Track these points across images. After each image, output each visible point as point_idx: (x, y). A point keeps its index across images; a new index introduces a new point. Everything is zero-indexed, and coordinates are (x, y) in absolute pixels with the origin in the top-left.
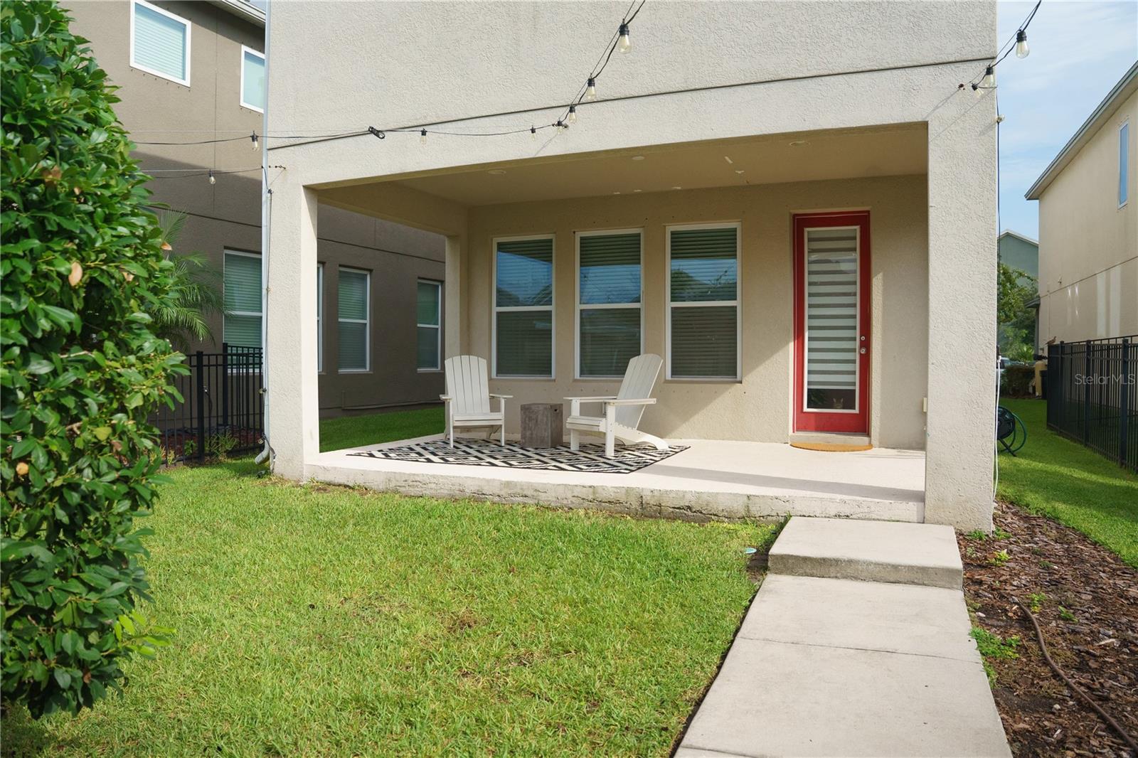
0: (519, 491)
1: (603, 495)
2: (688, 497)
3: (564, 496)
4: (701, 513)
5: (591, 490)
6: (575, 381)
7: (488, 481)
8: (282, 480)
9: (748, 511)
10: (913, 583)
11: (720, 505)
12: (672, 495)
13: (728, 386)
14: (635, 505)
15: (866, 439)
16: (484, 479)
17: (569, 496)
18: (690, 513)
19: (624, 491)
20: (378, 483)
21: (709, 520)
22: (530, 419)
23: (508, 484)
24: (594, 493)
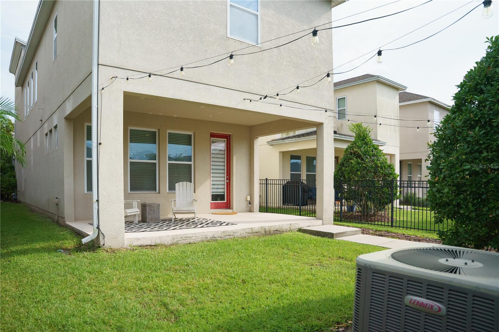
0: (228, 234)
1: (255, 230)
3: (242, 233)
4: (280, 231)
6: (129, 193)
7: (217, 232)
9: (290, 228)
15: (232, 210)
17: (244, 233)
18: (277, 232)
19: (260, 228)
20: (168, 241)
21: (282, 233)
23: (224, 232)
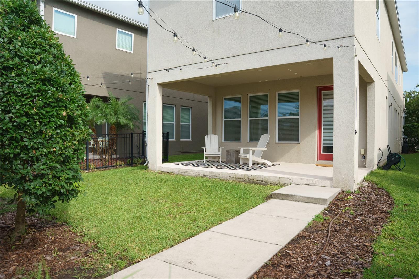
0: (214, 175)
2: (262, 177)
4: (266, 182)
5: (234, 175)
6: (248, 143)
7: (206, 171)
8: (151, 170)
9: (279, 182)
10: (313, 203)
11: (271, 180)
12: (257, 177)
13: (295, 145)
14: (247, 180)
16: (205, 171)
17: (228, 176)
18: (262, 182)
20: (176, 172)
21: (268, 184)
22: (229, 154)
23: (211, 172)
24: (235, 176)
